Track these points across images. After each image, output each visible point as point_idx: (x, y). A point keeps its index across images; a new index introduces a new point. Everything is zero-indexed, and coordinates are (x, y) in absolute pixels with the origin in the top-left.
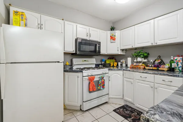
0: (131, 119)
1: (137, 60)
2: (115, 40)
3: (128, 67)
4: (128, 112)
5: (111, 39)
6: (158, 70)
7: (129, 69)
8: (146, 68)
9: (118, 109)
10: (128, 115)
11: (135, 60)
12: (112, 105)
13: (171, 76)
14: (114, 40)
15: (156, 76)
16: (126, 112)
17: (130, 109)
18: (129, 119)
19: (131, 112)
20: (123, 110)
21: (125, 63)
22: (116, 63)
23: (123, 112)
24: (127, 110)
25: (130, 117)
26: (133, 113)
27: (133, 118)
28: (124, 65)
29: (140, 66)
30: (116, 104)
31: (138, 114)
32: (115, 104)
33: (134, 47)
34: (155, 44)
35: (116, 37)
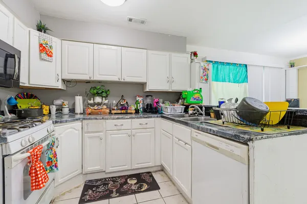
0: (115, 193)
1: (93, 100)
2: (51, 56)
3: (77, 114)
4: (101, 189)
5: (41, 51)
6: (127, 113)
7: (78, 116)
8: (113, 112)
9: (83, 195)
10: (106, 191)
11: (90, 100)
12: (65, 197)
13: (146, 117)
14: (48, 55)
15: (133, 120)
16: (100, 190)
17: (99, 183)
18: (114, 195)
19: (105, 184)
20: (93, 191)
21: (67, 106)
22: (47, 108)
23: (96, 192)
24: (97, 187)
25: (111, 192)
26: (108, 184)
27: (114, 190)
28: (66, 110)
29: (104, 110)
30: (70, 191)
31: (114, 181)
32: (68, 192)
33: (92, 79)
34: (122, 80)
35: (53, 51)
